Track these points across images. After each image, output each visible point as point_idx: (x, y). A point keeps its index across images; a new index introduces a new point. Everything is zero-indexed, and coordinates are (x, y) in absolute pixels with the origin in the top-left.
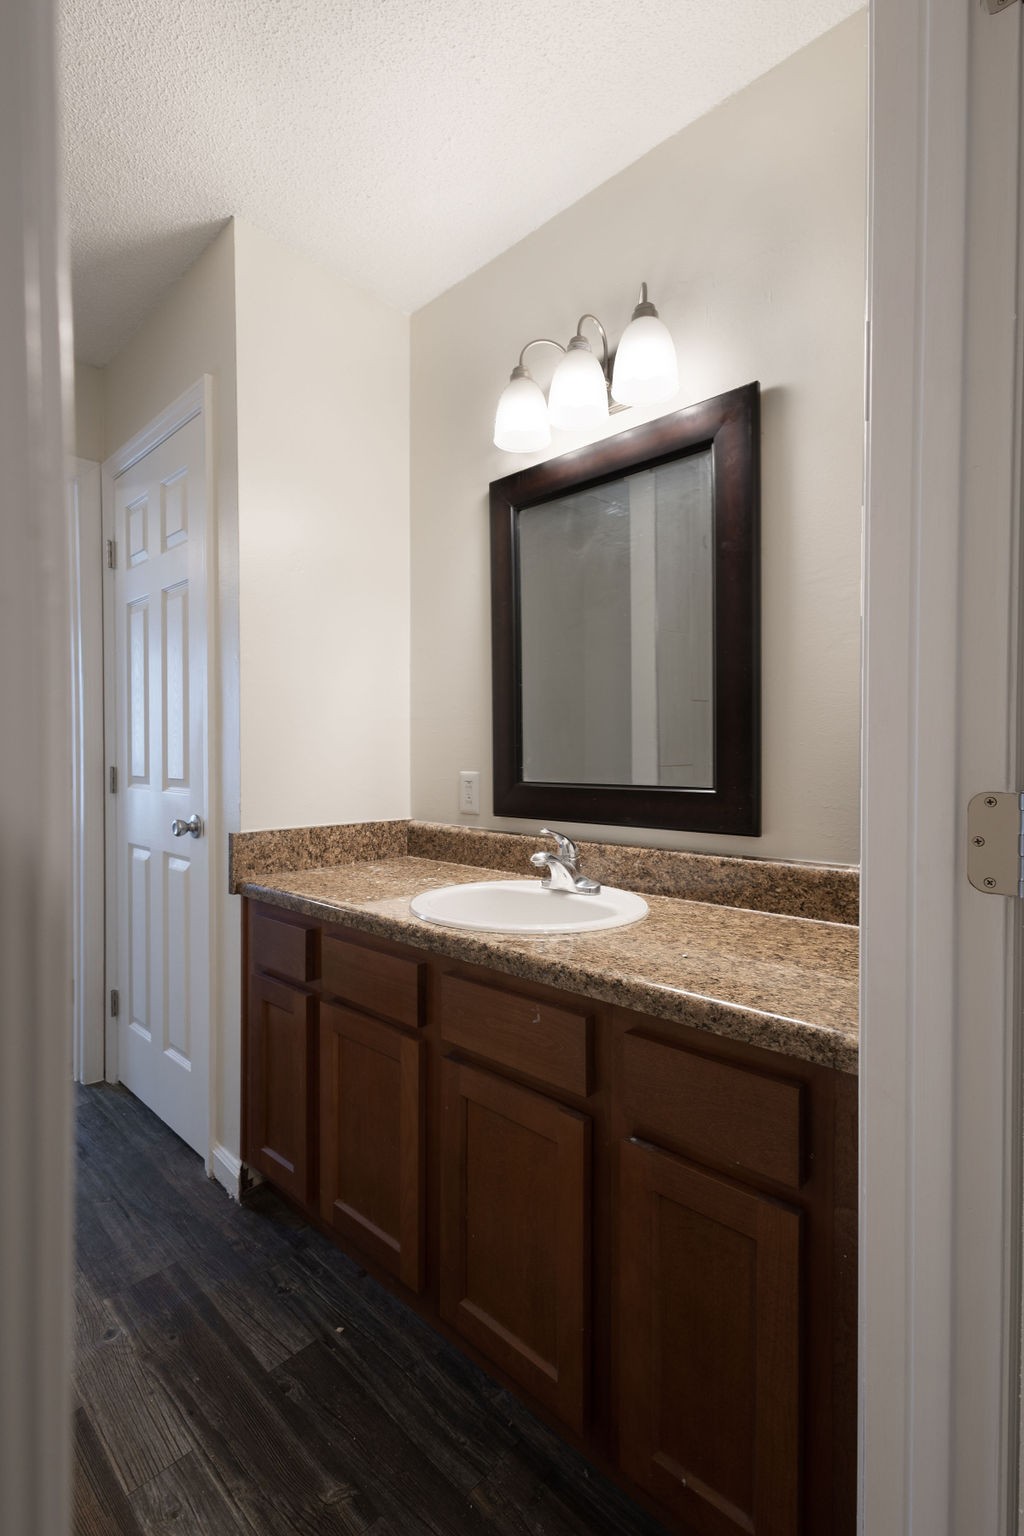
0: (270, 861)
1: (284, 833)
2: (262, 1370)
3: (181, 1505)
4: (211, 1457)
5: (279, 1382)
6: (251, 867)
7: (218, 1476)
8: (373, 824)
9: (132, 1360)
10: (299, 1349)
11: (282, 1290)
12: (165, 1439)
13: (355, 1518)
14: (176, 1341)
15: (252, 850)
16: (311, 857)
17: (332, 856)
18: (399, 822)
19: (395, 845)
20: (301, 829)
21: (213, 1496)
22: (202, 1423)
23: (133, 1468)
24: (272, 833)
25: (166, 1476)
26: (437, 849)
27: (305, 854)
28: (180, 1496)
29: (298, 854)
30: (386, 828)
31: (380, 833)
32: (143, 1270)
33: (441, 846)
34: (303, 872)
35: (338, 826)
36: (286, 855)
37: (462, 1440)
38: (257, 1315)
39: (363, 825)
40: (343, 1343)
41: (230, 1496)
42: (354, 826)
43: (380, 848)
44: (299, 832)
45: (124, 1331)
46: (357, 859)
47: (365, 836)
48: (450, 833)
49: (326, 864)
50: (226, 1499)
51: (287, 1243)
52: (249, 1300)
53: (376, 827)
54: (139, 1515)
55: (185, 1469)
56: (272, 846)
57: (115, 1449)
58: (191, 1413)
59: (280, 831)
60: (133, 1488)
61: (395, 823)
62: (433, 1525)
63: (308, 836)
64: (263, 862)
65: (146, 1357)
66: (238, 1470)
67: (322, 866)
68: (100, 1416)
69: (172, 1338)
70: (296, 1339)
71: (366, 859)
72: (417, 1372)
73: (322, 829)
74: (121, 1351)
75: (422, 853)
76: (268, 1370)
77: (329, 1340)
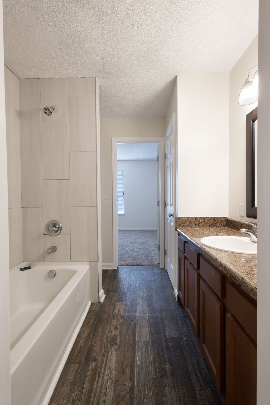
0: (184, 224)
1: (188, 218)
2: (166, 336)
3: (143, 349)
4: (151, 344)
5: (168, 340)
6: (180, 225)
7: (150, 348)
8: (214, 217)
9: (146, 320)
10: (175, 337)
11: (177, 324)
12: (145, 336)
13: (170, 375)
14: (154, 321)
15: (180, 221)
16: (195, 225)
17: (202, 225)
18: (223, 217)
19: (222, 224)
20: (193, 217)
21: (148, 351)
22: (152, 338)
23: (139, 338)
24: (185, 218)
25: (143, 342)
26: (233, 226)
27: (194, 224)
28: (143, 347)
29: (192, 223)
30: (219, 219)
31: (217, 220)
32: (155, 306)
33: (234, 225)
34: (193, 228)
35: (203, 217)
36: (188, 223)
37: (201, 379)
38: (170, 325)
39: (211, 217)
40: (184, 341)
41: (151, 353)
42: (208, 217)
43: (217, 224)
44: (192, 218)
45: (147, 315)
46: (209, 226)
47: (212, 220)
48: (236, 222)
49: (200, 226)
50: (150, 353)
51: (183, 315)
52: (170, 322)
53: (215, 218)
54: (136, 345)
55: (146, 343)
56: (185, 221)
57: (138, 333)
58: (151, 335)
59: (187, 217)
60: (137, 341)
61: (222, 218)
62: (184, 389)
63: (195, 219)
64: (183, 224)
65: (149, 321)
66: (154, 351)
67: (199, 227)
68: (138, 326)
69: (154, 320)
70: (175, 334)
71: (212, 227)
72: (198, 358)
73: (198, 218)
74: (145, 318)
75: (229, 227)
76: (167, 337)
77: (182, 339)
